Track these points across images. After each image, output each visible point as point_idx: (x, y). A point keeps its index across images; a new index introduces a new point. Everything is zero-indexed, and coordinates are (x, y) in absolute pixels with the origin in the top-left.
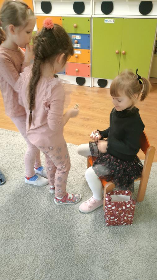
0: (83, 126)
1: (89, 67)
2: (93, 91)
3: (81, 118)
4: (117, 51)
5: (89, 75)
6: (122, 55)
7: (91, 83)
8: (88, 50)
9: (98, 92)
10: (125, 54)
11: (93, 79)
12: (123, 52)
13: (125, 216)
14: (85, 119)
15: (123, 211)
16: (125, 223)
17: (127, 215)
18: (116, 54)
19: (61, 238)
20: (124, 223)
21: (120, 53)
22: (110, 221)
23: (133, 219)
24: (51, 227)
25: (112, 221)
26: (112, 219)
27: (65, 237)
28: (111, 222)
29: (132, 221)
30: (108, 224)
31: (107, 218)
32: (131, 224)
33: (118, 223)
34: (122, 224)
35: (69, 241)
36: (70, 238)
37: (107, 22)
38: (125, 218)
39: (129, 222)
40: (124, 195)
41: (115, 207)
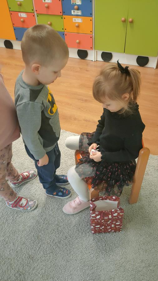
0: (79, 108)
1: (91, 37)
2: (96, 67)
3: (79, 100)
4: (123, 19)
5: (91, 48)
6: (129, 24)
7: (94, 56)
8: (90, 18)
10: (132, 22)
11: (96, 52)
12: (130, 20)
13: (113, 224)
14: (83, 100)
15: (109, 219)
16: (113, 231)
17: (114, 222)
18: (122, 22)
19: (39, 245)
20: (111, 231)
21: (126, 21)
22: (95, 229)
23: (121, 227)
24: (29, 230)
25: (98, 230)
26: (97, 228)
27: (44, 243)
29: (121, 229)
30: (93, 232)
31: (92, 227)
32: (119, 231)
33: (104, 231)
34: (109, 232)
35: (48, 249)
36: (49, 245)
38: (113, 226)
39: (117, 230)
40: (112, 200)
41: (100, 216)
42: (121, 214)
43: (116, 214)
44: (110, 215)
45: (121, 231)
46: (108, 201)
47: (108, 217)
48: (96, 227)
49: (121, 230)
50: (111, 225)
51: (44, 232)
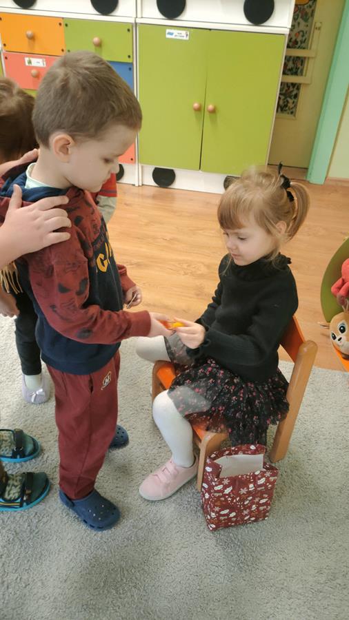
2: (143, 196)
4: (196, 105)
5: (132, 159)
6: (207, 114)
7: (137, 175)
9: (154, 197)
10: (213, 111)
11: (142, 167)
12: (211, 107)
13: (253, 503)
15: (249, 493)
16: (253, 519)
17: (257, 500)
18: (193, 111)
20: (249, 519)
21: (203, 110)
22: (218, 519)
23: (269, 507)
25: (224, 520)
26: (224, 515)
28: (220, 521)
29: (267, 512)
30: (214, 526)
31: (213, 515)
32: (265, 516)
33: (236, 522)
34: (245, 523)
36: (125, 572)
37: (173, 37)
38: (254, 507)
39: (260, 516)
40: (248, 454)
41: (231, 488)
42: (272, 479)
43: (262, 481)
44: (251, 483)
45: (267, 516)
46: (240, 456)
47: (248, 488)
48: (222, 513)
49: (267, 514)
50: (250, 507)
51: (108, 547)
